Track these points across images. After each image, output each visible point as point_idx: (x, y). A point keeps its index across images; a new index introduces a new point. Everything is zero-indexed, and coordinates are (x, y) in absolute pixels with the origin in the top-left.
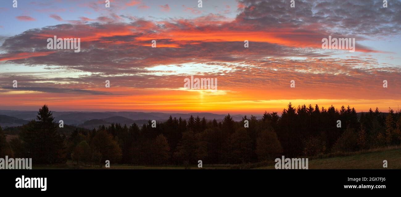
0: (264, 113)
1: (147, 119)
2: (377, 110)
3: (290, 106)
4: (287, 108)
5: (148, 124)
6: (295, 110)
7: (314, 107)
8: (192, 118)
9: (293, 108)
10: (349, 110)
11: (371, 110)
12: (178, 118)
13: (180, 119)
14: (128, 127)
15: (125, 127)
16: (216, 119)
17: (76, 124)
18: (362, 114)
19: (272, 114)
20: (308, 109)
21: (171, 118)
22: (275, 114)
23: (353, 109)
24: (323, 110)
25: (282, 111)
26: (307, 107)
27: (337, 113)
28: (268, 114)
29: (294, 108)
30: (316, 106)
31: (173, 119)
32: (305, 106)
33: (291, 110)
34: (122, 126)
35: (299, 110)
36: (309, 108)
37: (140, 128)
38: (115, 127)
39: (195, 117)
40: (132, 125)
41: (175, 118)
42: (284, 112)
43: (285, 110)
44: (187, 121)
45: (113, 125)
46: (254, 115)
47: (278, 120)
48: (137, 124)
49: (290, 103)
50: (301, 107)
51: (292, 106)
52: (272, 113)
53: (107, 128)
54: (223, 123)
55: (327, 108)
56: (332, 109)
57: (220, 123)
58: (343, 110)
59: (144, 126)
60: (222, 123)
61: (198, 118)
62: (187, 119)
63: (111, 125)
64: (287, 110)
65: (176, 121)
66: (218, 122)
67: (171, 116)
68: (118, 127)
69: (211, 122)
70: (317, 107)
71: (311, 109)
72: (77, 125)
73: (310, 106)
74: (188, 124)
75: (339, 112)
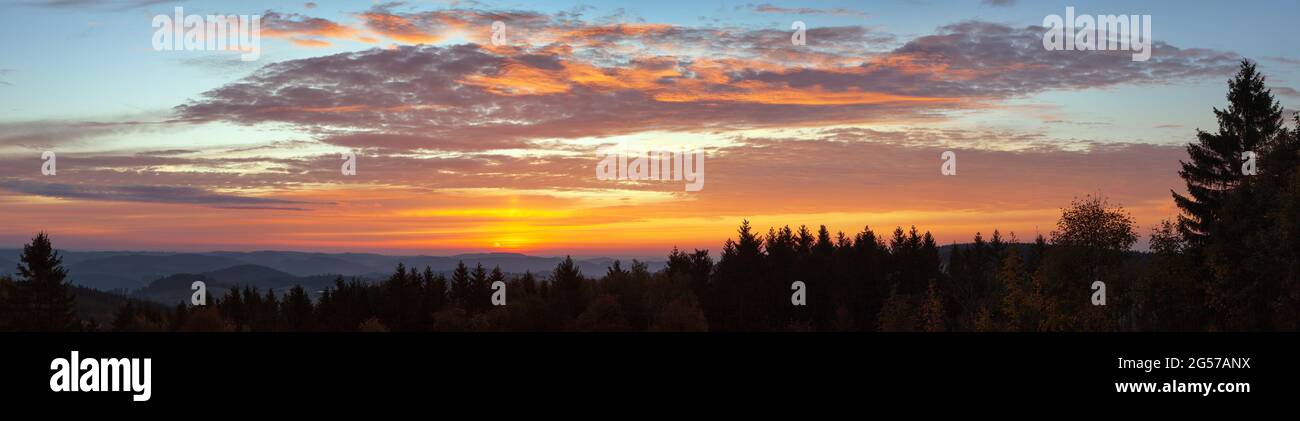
0: (669, 253)
1: (332, 273)
2: (996, 237)
3: (745, 230)
4: (736, 237)
5: (336, 288)
6: (759, 242)
7: (815, 234)
8: (462, 271)
9: (752, 237)
10: (915, 238)
11: (978, 239)
12: (421, 271)
13: (428, 273)
14: (279, 298)
15: (271, 296)
16: (531, 272)
17: (126, 290)
18: (955, 249)
19: (693, 256)
20: (797, 239)
21: (401, 270)
22: (701, 254)
23: (928, 235)
24: (841, 241)
25: (723, 245)
26: (795, 232)
27: (883, 247)
28: (683, 254)
29: (757, 237)
30: (820, 229)
31: (407, 273)
32: (788, 231)
33: (748, 241)
34: (263, 294)
35: (771, 242)
36: (799, 236)
37: (315, 301)
38: (242, 297)
39: (471, 267)
40: (288, 292)
41: (414, 271)
42: (729, 250)
43: (729, 242)
44: (449, 277)
45: (235, 292)
46: (641, 260)
47: (712, 273)
48: (306, 289)
49: (746, 223)
50: (777, 235)
51: (751, 232)
52: (694, 252)
53: (218, 301)
54: (553, 282)
55: (851, 235)
56: (867, 239)
57: (544, 284)
58: (900, 240)
59: (326, 294)
60: (550, 283)
61: (480, 269)
62: (448, 272)
63: (229, 293)
64: (738, 243)
65: (415, 278)
66: (538, 280)
67: (401, 265)
68: (252, 296)
69: (518, 280)
70: (823, 231)
71: (805, 237)
72: (129, 292)
73: (803, 230)
74: (450, 287)
75: (888, 245)
